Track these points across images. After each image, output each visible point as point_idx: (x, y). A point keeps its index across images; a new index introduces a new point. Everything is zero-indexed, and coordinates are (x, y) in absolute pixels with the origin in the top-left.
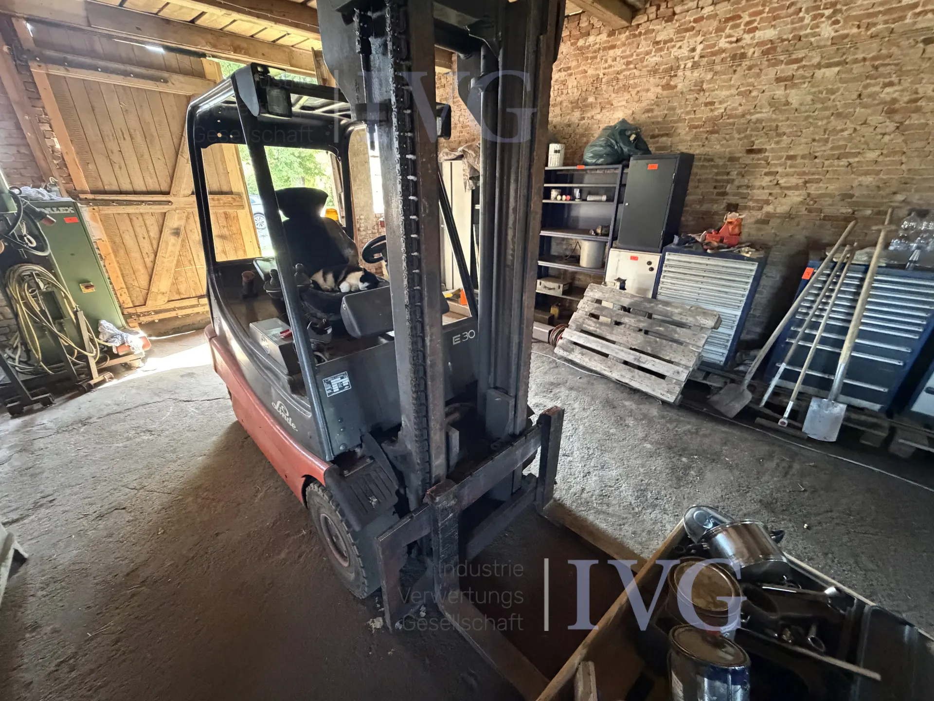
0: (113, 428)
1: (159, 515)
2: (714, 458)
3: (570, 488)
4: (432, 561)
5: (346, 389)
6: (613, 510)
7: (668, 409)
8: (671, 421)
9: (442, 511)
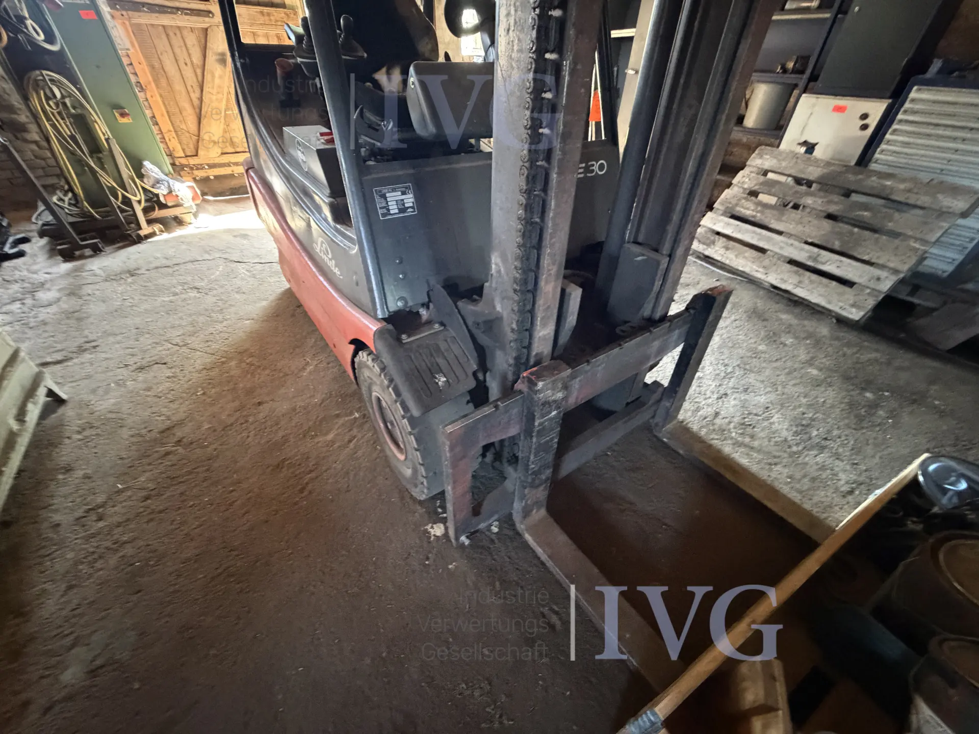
0: (161, 281)
1: (200, 375)
2: (916, 399)
3: (698, 409)
4: (516, 470)
5: (410, 212)
6: (760, 445)
7: (846, 329)
8: (849, 345)
9: (544, 404)
